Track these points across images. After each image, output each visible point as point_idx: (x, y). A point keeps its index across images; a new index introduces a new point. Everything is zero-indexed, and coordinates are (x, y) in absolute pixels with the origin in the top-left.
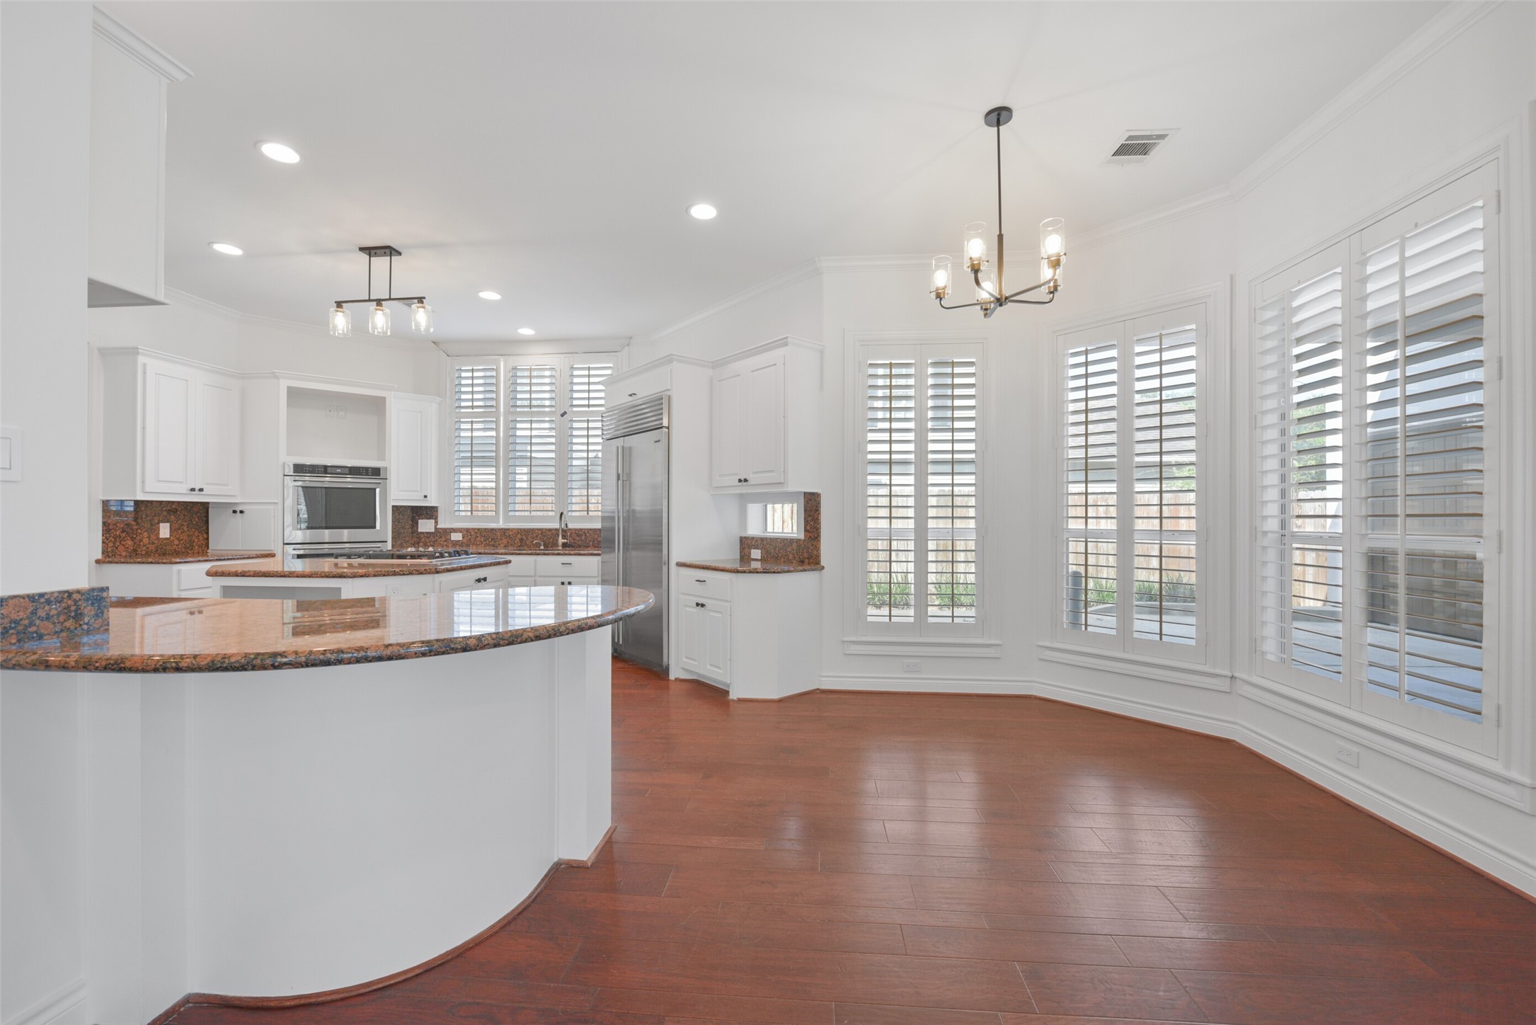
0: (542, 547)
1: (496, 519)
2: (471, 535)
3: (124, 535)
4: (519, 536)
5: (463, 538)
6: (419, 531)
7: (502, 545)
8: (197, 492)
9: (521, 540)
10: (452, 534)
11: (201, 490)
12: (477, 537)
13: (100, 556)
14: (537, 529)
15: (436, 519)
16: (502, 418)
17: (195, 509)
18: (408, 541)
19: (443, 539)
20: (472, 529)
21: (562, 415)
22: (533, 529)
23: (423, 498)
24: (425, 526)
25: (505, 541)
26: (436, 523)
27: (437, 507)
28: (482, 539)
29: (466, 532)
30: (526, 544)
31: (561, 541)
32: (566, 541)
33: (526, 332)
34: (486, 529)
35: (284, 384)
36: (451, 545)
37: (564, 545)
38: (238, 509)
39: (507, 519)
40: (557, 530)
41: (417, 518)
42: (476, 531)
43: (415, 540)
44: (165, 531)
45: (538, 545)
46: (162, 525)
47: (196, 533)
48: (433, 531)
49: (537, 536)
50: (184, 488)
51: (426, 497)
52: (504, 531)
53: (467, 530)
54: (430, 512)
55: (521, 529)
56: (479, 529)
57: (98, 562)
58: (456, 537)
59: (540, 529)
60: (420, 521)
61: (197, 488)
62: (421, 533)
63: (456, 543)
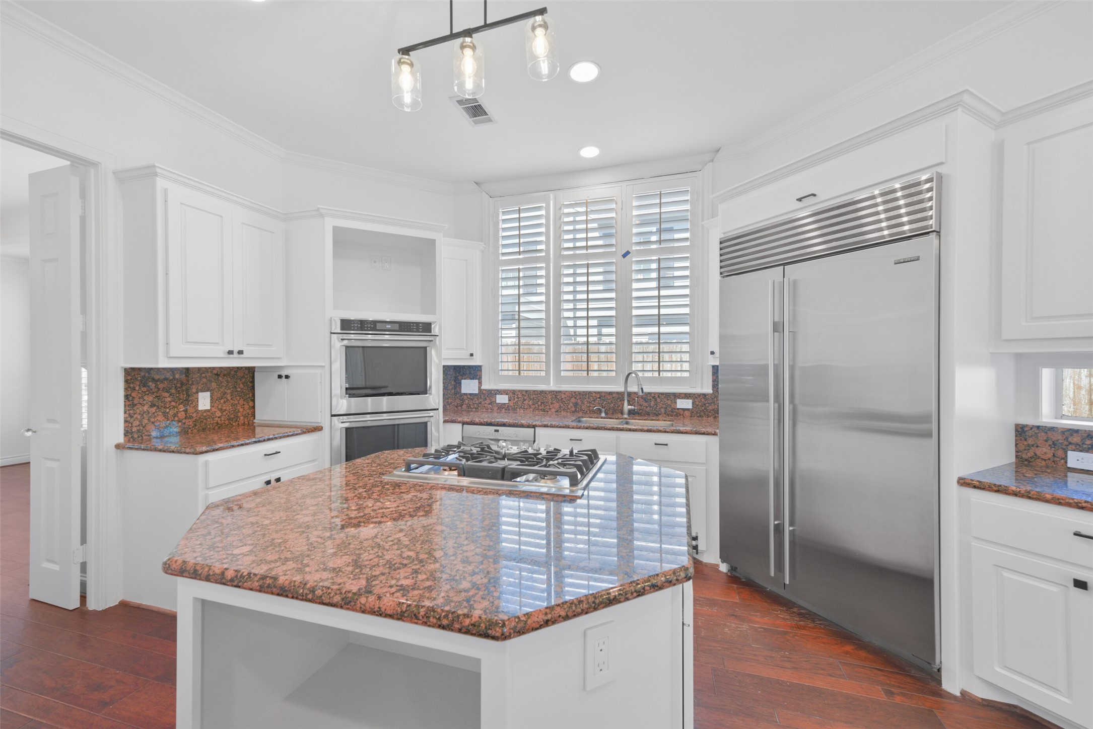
0: (603, 415)
1: (546, 380)
2: (518, 398)
3: (153, 410)
4: (573, 400)
5: (509, 400)
6: (463, 391)
7: (553, 410)
8: (236, 355)
9: (576, 404)
10: (497, 396)
11: (240, 352)
12: (524, 400)
13: (121, 439)
14: (595, 392)
15: (480, 379)
16: (551, 264)
17: (240, 374)
18: (451, 403)
19: (488, 401)
20: (519, 391)
21: (624, 256)
22: (590, 393)
23: (469, 357)
24: (469, 387)
25: (557, 405)
26: (480, 383)
27: (480, 366)
28: (530, 403)
29: (512, 393)
30: (581, 410)
31: (627, 407)
32: (633, 407)
33: (590, 152)
34: (534, 391)
35: (329, 223)
36: (496, 408)
37: (630, 412)
38: (284, 373)
39: (559, 379)
40: (620, 394)
41: (460, 378)
42: (524, 393)
43: (458, 401)
44: (204, 401)
45: (600, 411)
46: (200, 394)
47: (241, 402)
48: (477, 392)
49: (594, 401)
50: (221, 351)
51: (472, 355)
52: (556, 394)
53: (514, 392)
54: (474, 372)
55: (575, 392)
56: (526, 391)
57: (118, 447)
58: (502, 399)
59: (599, 393)
60: (463, 381)
61: (236, 350)
62: (465, 394)
63: (501, 406)
